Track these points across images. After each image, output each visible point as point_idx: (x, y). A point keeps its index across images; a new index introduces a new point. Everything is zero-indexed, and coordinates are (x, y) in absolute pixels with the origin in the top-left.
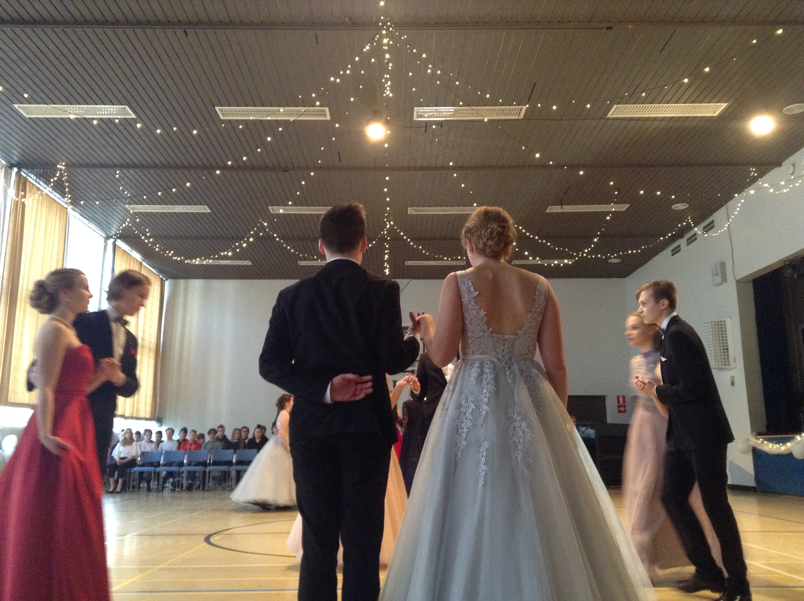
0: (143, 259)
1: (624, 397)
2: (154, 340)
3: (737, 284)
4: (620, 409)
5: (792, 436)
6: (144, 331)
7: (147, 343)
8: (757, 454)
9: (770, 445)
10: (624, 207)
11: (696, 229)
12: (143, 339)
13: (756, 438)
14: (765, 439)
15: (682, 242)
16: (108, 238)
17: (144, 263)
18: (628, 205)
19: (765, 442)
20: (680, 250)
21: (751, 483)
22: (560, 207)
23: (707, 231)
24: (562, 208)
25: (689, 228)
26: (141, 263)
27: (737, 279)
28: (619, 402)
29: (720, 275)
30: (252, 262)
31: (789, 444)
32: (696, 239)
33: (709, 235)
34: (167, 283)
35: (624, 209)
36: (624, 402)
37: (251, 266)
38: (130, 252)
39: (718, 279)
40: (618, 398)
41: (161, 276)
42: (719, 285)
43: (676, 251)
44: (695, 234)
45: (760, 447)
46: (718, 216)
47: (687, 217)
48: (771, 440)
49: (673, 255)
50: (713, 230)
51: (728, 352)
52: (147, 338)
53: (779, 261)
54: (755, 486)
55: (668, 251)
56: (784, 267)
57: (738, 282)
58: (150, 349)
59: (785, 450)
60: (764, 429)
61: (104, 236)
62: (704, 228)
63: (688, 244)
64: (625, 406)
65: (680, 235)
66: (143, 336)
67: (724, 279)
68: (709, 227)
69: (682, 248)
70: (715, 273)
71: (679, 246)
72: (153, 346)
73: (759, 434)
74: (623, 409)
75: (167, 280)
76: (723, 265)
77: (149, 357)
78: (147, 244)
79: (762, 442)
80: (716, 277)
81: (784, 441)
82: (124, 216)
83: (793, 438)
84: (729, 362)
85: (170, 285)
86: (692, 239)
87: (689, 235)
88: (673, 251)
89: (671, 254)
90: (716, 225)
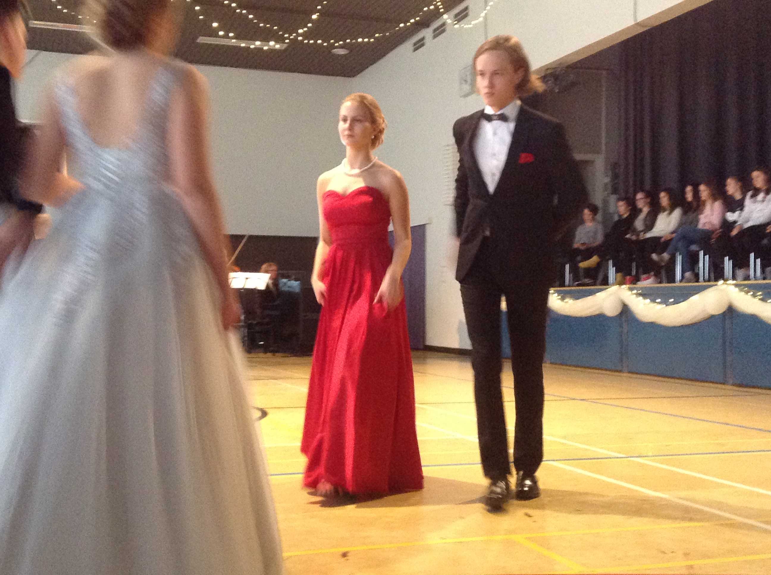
11: (445, 16)
15: (427, 33)
20: (423, 45)
23: (459, 21)
25: (437, 14)
29: (469, 81)
32: (444, 31)
33: (460, 26)
39: (467, 88)
42: (466, 96)
43: (419, 45)
44: (444, 24)
49: (414, 51)
50: (465, 19)
55: (408, 45)
62: (456, 15)
63: (435, 37)
65: (424, 24)
68: (461, 16)
69: (427, 41)
70: (464, 80)
71: (423, 39)
80: (464, 84)
86: (440, 31)
87: (436, 24)
88: (415, 44)
89: (412, 48)
90: (470, 13)
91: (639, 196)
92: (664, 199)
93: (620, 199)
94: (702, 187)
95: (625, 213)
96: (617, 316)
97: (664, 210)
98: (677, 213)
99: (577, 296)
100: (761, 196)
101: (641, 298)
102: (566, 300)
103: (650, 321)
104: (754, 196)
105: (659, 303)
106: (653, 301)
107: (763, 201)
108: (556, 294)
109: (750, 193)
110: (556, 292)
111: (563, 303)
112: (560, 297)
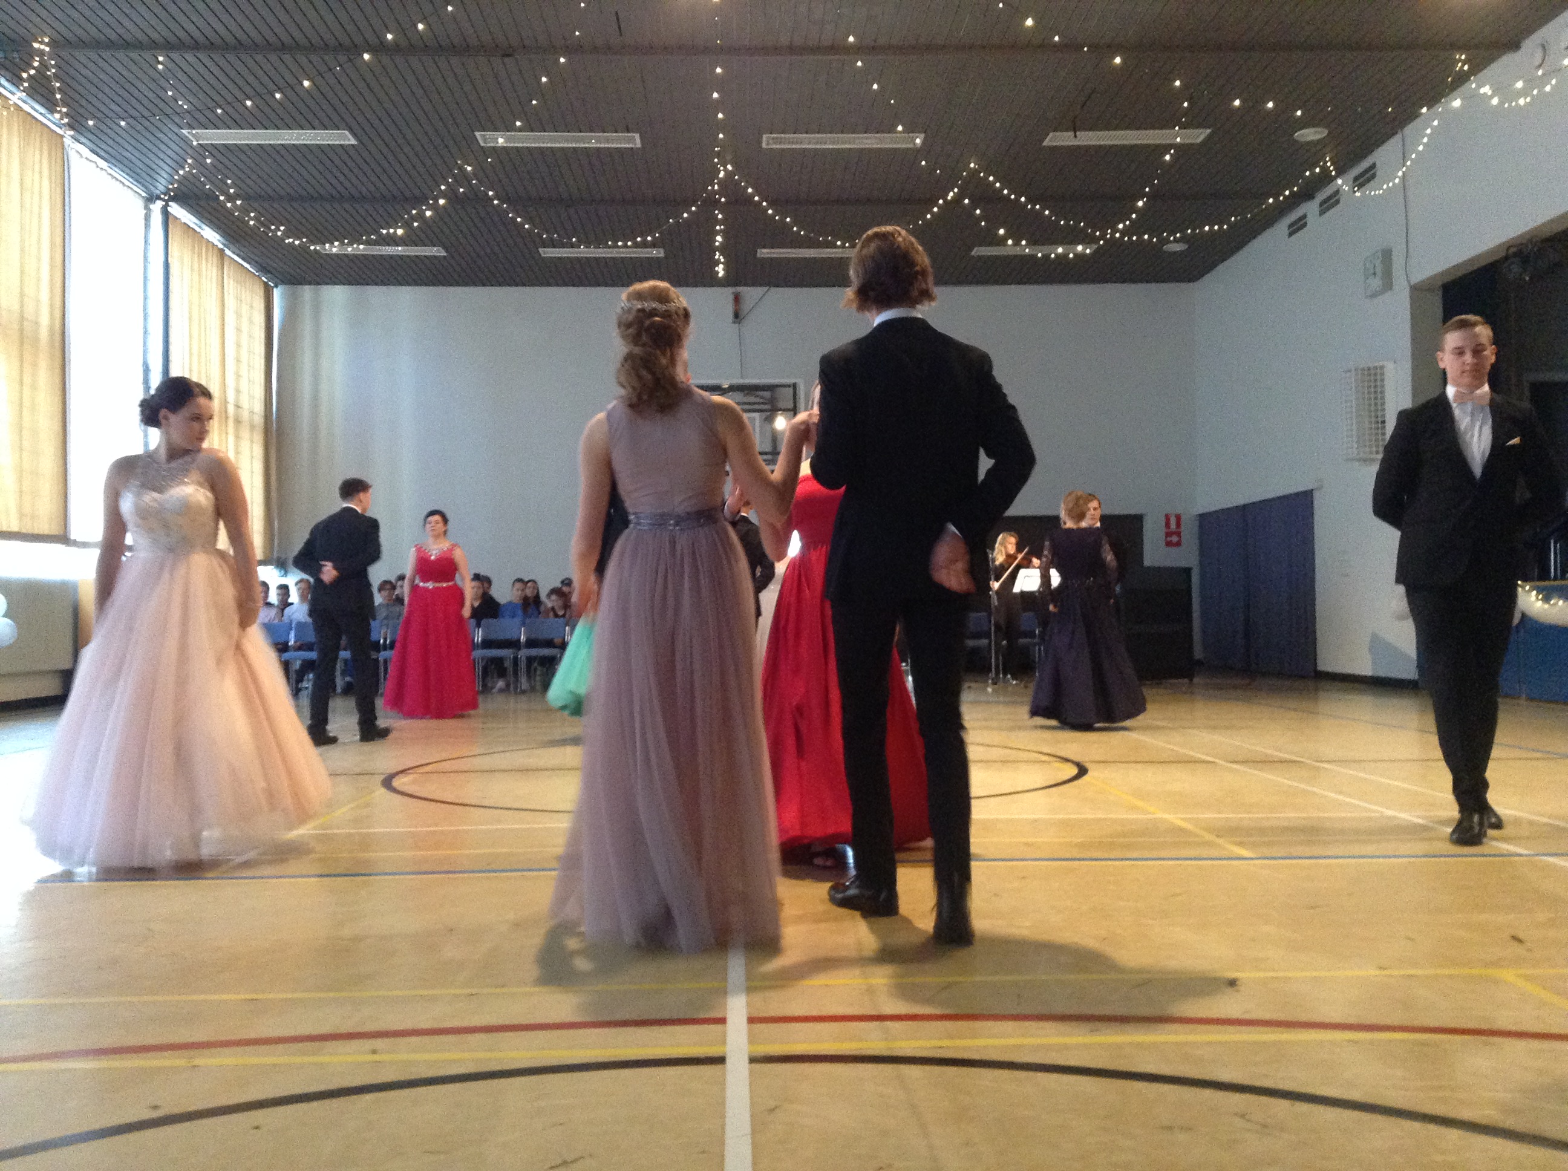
0: (225, 242)
1: (1178, 518)
2: (259, 407)
3: (1412, 293)
4: (1169, 539)
6: (238, 391)
7: (245, 415)
10: (1199, 136)
11: (1340, 181)
12: (237, 407)
15: (1311, 208)
16: (151, 199)
17: (228, 252)
18: (1209, 131)
20: (1305, 225)
21: (1408, 671)
22: (1071, 134)
23: (1360, 186)
24: (1075, 136)
25: (1326, 179)
26: (222, 251)
27: (1412, 283)
28: (1168, 525)
29: (1379, 275)
30: (447, 251)
32: (1338, 202)
33: (1364, 193)
34: (277, 293)
35: (1199, 140)
36: (1178, 524)
37: (444, 257)
38: (198, 229)
39: (1376, 283)
40: (1167, 518)
41: (263, 278)
42: (1374, 296)
43: (1298, 226)
44: (1337, 192)
46: (1384, 155)
47: (1323, 158)
49: (1290, 235)
50: (1373, 183)
52: (245, 403)
55: (1282, 227)
56: (1506, 258)
57: (1418, 291)
58: (252, 427)
61: (144, 194)
62: (1356, 179)
63: (1322, 213)
64: (1179, 534)
65: (1306, 194)
66: (237, 399)
67: (1388, 284)
68: (1364, 179)
69: (1310, 220)
70: (1372, 271)
71: (1305, 216)
72: (259, 419)
74: (1175, 539)
75: (276, 286)
76: (1387, 255)
77: (252, 442)
78: (230, 212)
80: (1371, 280)
82: (182, 152)
85: (283, 296)
86: (1330, 203)
87: (1323, 193)
88: (1290, 226)
89: (1286, 231)
90: (1379, 173)
102: (1552, 602)
108: (1534, 592)
110: (1532, 589)
111: (1546, 606)
112: (1540, 597)
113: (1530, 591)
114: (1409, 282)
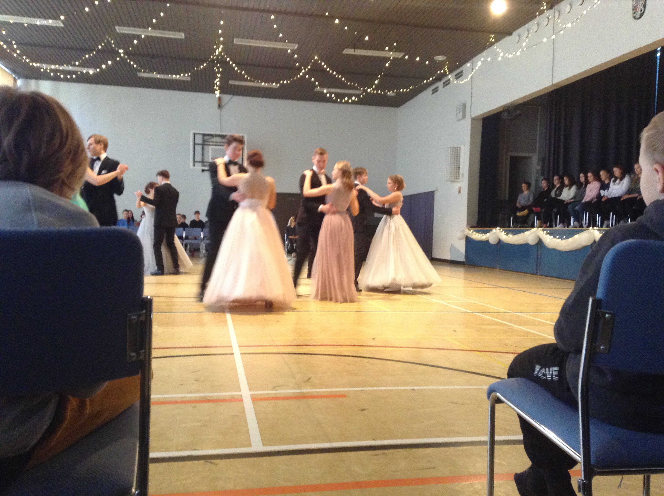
3: (472, 121)
5: (491, 229)
8: (468, 240)
9: (477, 234)
10: (400, 55)
11: (449, 76)
13: (469, 230)
14: (474, 231)
15: (440, 84)
18: (403, 54)
19: (474, 233)
20: (437, 91)
21: (462, 259)
22: (353, 50)
23: (456, 79)
24: (355, 51)
25: (445, 75)
29: (461, 113)
31: (488, 234)
32: (449, 83)
33: (457, 82)
35: (400, 57)
39: (460, 116)
41: (13, 75)
42: (459, 120)
43: (435, 91)
44: (449, 80)
45: (470, 236)
46: (466, 68)
47: (445, 67)
48: (478, 231)
49: (433, 93)
50: (460, 78)
51: (459, 170)
53: (501, 107)
54: (464, 261)
55: (430, 90)
56: (504, 111)
57: (473, 119)
59: (486, 238)
60: (475, 224)
62: (456, 75)
63: (444, 87)
65: (439, 79)
67: (464, 116)
68: (459, 76)
69: (439, 89)
70: (458, 112)
71: (437, 87)
73: (472, 227)
75: (19, 78)
76: (464, 106)
79: (472, 233)
80: (458, 115)
81: (486, 232)
83: (491, 230)
84: (459, 176)
85: (21, 82)
86: (447, 83)
87: (444, 80)
88: (433, 90)
89: (431, 92)
90: (463, 74)
91: (556, 178)
92: (566, 181)
93: (544, 179)
94: (589, 175)
95: (545, 188)
96: (536, 244)
97: (567, 186)
98: (574, 188)
99: (515, 233)
100: (618, 181)
101: (548, 235)
102: (509, 235)
103: (553, 247)
104: (614, 181)
105: (559, 238)
106: (555, 237)
107: (619, 184)
108: (503, 232)
109: (613, 179)
110: (503, 230)
111: (507, 237)
112: (505, 233)
113: (502, 231)
114: (471, 116)
